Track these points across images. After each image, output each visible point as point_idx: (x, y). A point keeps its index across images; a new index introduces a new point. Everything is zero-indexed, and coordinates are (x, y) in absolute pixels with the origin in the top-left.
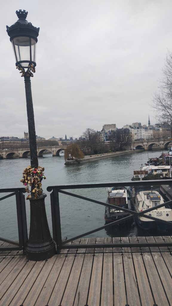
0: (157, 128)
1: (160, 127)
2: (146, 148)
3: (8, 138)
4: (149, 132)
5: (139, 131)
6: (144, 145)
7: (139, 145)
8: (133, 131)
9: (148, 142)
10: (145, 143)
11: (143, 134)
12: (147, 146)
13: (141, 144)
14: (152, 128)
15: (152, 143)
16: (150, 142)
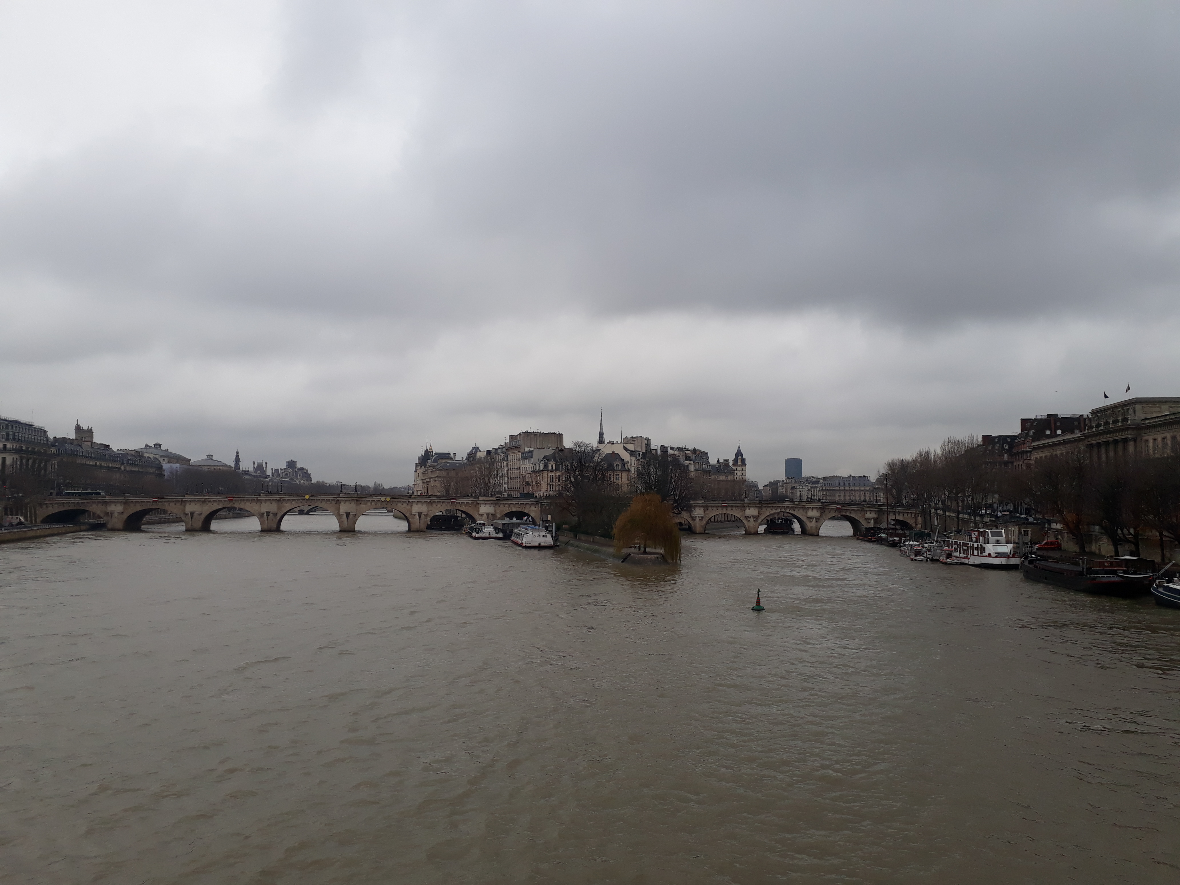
2: (698, 527)
9: (705, 508)
10: (697, 508)
12: (704, 522)
15: (719, 511)
16: (715, 509)
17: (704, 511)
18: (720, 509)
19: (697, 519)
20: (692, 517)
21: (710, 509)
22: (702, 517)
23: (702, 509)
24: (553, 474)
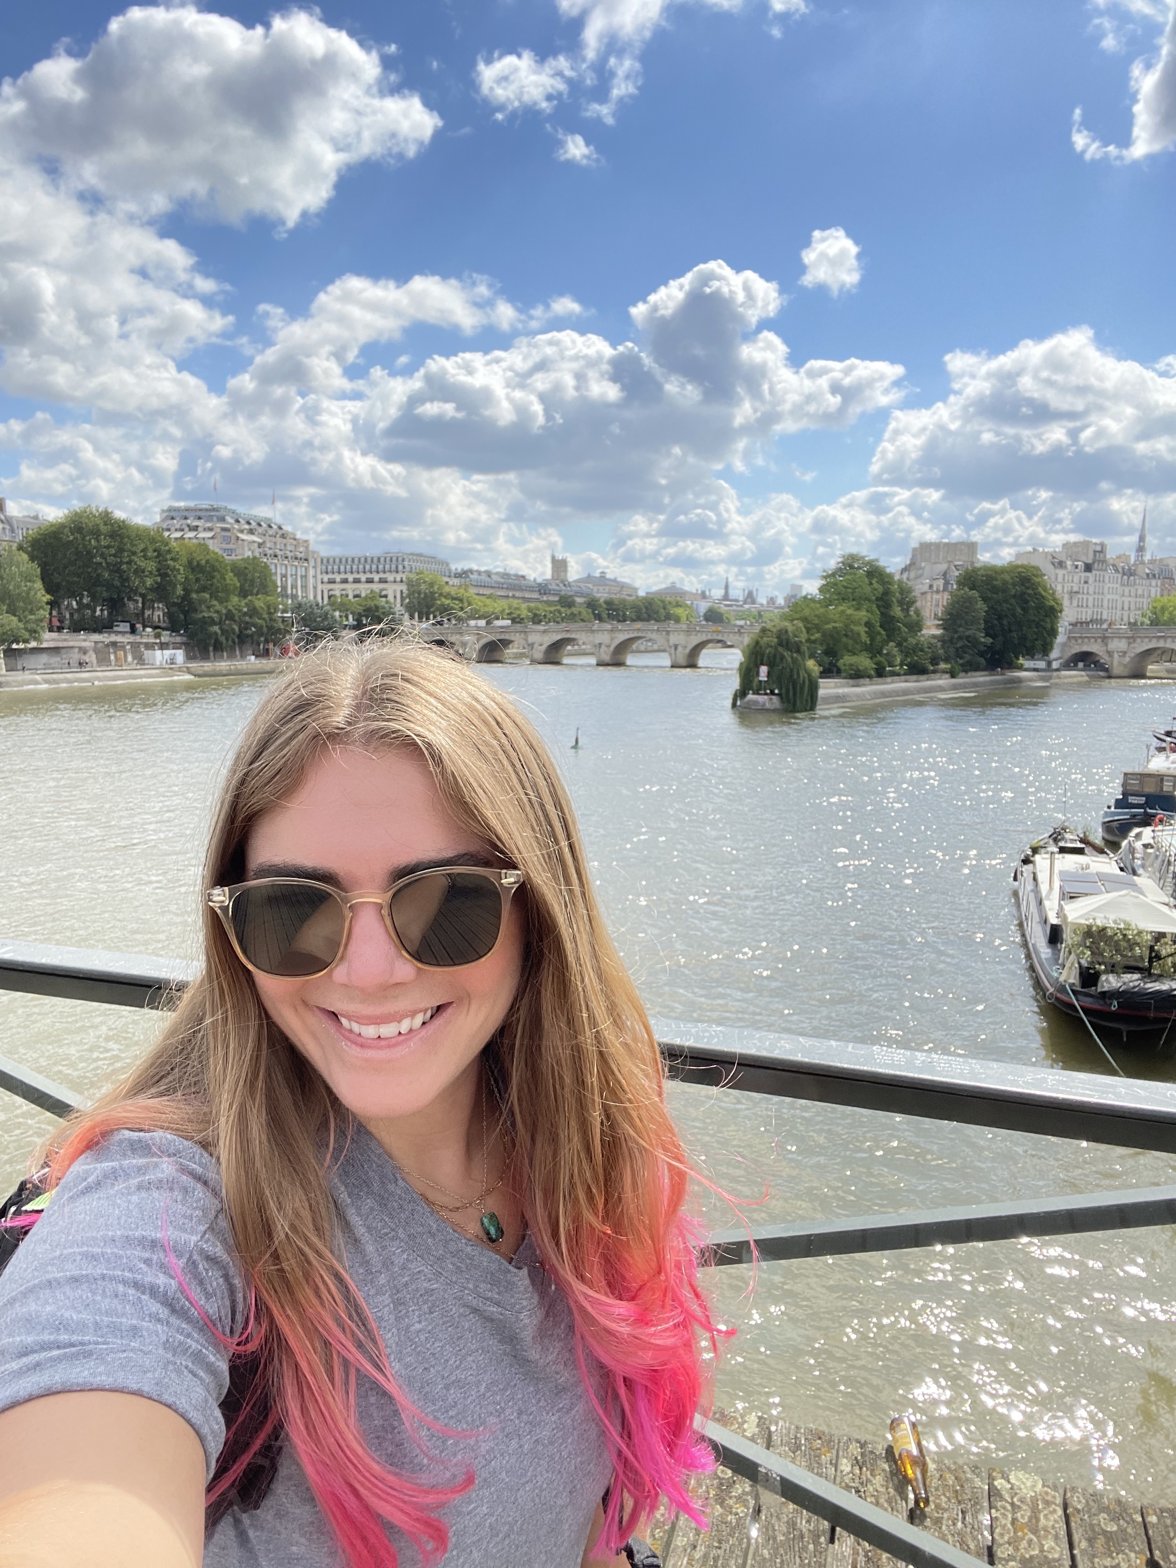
2: (1117, 665)
3: (489, 577)
4: (1140, 592)
5: (1091, 581)
6: (1110, 654)
7: (1085, 648)
8: (1060, 579)
9: (1132, 639)
10: (1116, 640)
11: (1110, 597)
12: (1127, 659)
13: (1094, 647)
14: (1156, 570)
15: (1153, 644)
16: (1147, 640)
17: (1129, 644)
18: (1155, 640)
19: (1116, 655)
20: (1108, 652)
21: (1139, 640)
22: (1125, 653)
23: (1124, 640)
24: (938, 596)
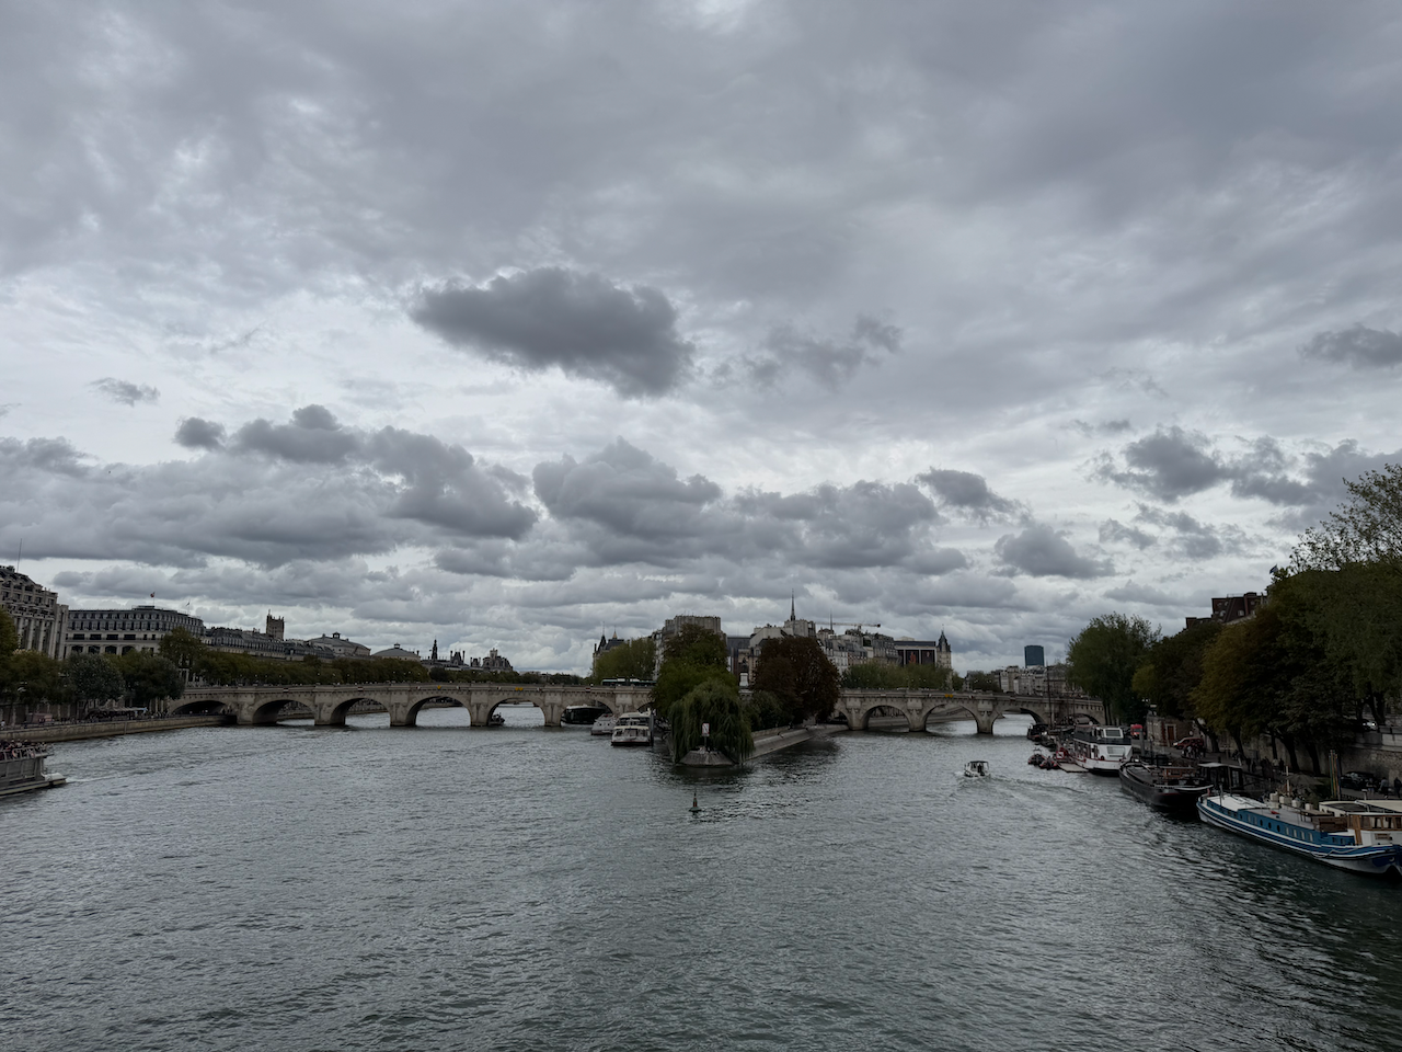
0: (858, 647)
1: (867, 643)
2: (855, 720)
3: (240, 637)
9: (862, 699)
10: (853, 700)
12: (861, 715)
14: (844, 645)
15: (877, 703)
16: (873, 700)
17: (861, 702)
18: (879, 700)
19: (853, 712)
20: (846, 709)
21: (868, 699)
23: (858, 700)
